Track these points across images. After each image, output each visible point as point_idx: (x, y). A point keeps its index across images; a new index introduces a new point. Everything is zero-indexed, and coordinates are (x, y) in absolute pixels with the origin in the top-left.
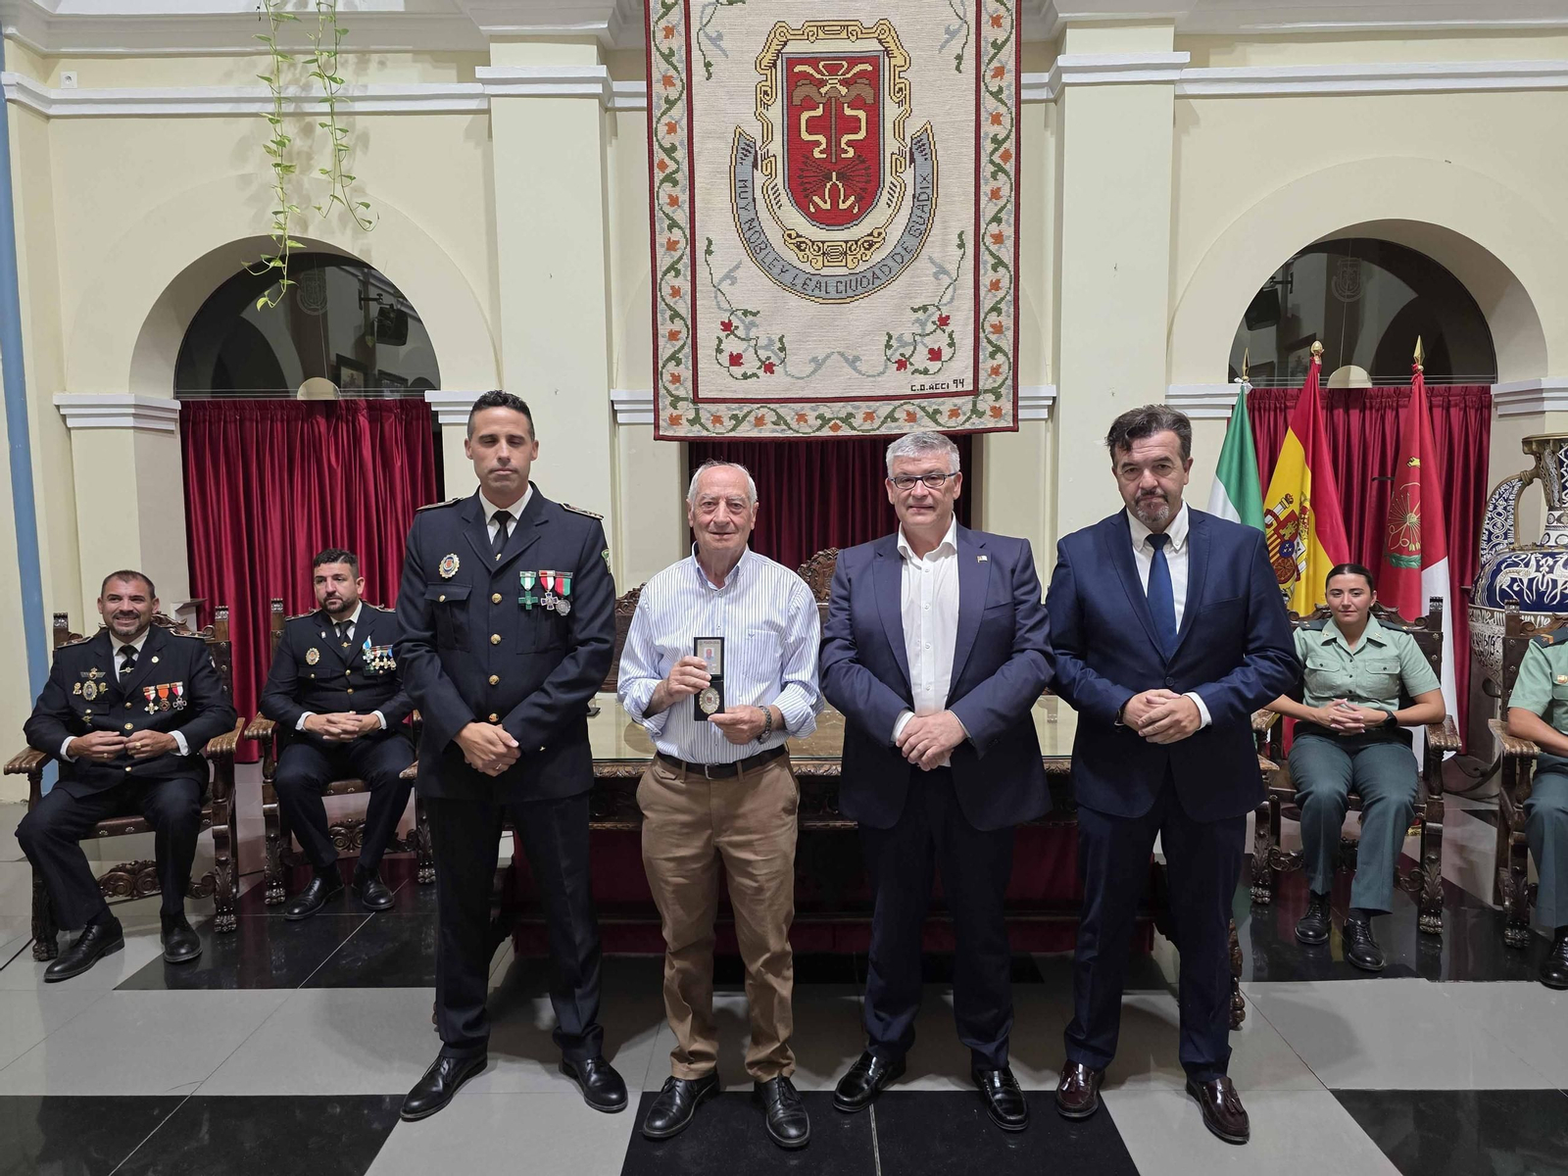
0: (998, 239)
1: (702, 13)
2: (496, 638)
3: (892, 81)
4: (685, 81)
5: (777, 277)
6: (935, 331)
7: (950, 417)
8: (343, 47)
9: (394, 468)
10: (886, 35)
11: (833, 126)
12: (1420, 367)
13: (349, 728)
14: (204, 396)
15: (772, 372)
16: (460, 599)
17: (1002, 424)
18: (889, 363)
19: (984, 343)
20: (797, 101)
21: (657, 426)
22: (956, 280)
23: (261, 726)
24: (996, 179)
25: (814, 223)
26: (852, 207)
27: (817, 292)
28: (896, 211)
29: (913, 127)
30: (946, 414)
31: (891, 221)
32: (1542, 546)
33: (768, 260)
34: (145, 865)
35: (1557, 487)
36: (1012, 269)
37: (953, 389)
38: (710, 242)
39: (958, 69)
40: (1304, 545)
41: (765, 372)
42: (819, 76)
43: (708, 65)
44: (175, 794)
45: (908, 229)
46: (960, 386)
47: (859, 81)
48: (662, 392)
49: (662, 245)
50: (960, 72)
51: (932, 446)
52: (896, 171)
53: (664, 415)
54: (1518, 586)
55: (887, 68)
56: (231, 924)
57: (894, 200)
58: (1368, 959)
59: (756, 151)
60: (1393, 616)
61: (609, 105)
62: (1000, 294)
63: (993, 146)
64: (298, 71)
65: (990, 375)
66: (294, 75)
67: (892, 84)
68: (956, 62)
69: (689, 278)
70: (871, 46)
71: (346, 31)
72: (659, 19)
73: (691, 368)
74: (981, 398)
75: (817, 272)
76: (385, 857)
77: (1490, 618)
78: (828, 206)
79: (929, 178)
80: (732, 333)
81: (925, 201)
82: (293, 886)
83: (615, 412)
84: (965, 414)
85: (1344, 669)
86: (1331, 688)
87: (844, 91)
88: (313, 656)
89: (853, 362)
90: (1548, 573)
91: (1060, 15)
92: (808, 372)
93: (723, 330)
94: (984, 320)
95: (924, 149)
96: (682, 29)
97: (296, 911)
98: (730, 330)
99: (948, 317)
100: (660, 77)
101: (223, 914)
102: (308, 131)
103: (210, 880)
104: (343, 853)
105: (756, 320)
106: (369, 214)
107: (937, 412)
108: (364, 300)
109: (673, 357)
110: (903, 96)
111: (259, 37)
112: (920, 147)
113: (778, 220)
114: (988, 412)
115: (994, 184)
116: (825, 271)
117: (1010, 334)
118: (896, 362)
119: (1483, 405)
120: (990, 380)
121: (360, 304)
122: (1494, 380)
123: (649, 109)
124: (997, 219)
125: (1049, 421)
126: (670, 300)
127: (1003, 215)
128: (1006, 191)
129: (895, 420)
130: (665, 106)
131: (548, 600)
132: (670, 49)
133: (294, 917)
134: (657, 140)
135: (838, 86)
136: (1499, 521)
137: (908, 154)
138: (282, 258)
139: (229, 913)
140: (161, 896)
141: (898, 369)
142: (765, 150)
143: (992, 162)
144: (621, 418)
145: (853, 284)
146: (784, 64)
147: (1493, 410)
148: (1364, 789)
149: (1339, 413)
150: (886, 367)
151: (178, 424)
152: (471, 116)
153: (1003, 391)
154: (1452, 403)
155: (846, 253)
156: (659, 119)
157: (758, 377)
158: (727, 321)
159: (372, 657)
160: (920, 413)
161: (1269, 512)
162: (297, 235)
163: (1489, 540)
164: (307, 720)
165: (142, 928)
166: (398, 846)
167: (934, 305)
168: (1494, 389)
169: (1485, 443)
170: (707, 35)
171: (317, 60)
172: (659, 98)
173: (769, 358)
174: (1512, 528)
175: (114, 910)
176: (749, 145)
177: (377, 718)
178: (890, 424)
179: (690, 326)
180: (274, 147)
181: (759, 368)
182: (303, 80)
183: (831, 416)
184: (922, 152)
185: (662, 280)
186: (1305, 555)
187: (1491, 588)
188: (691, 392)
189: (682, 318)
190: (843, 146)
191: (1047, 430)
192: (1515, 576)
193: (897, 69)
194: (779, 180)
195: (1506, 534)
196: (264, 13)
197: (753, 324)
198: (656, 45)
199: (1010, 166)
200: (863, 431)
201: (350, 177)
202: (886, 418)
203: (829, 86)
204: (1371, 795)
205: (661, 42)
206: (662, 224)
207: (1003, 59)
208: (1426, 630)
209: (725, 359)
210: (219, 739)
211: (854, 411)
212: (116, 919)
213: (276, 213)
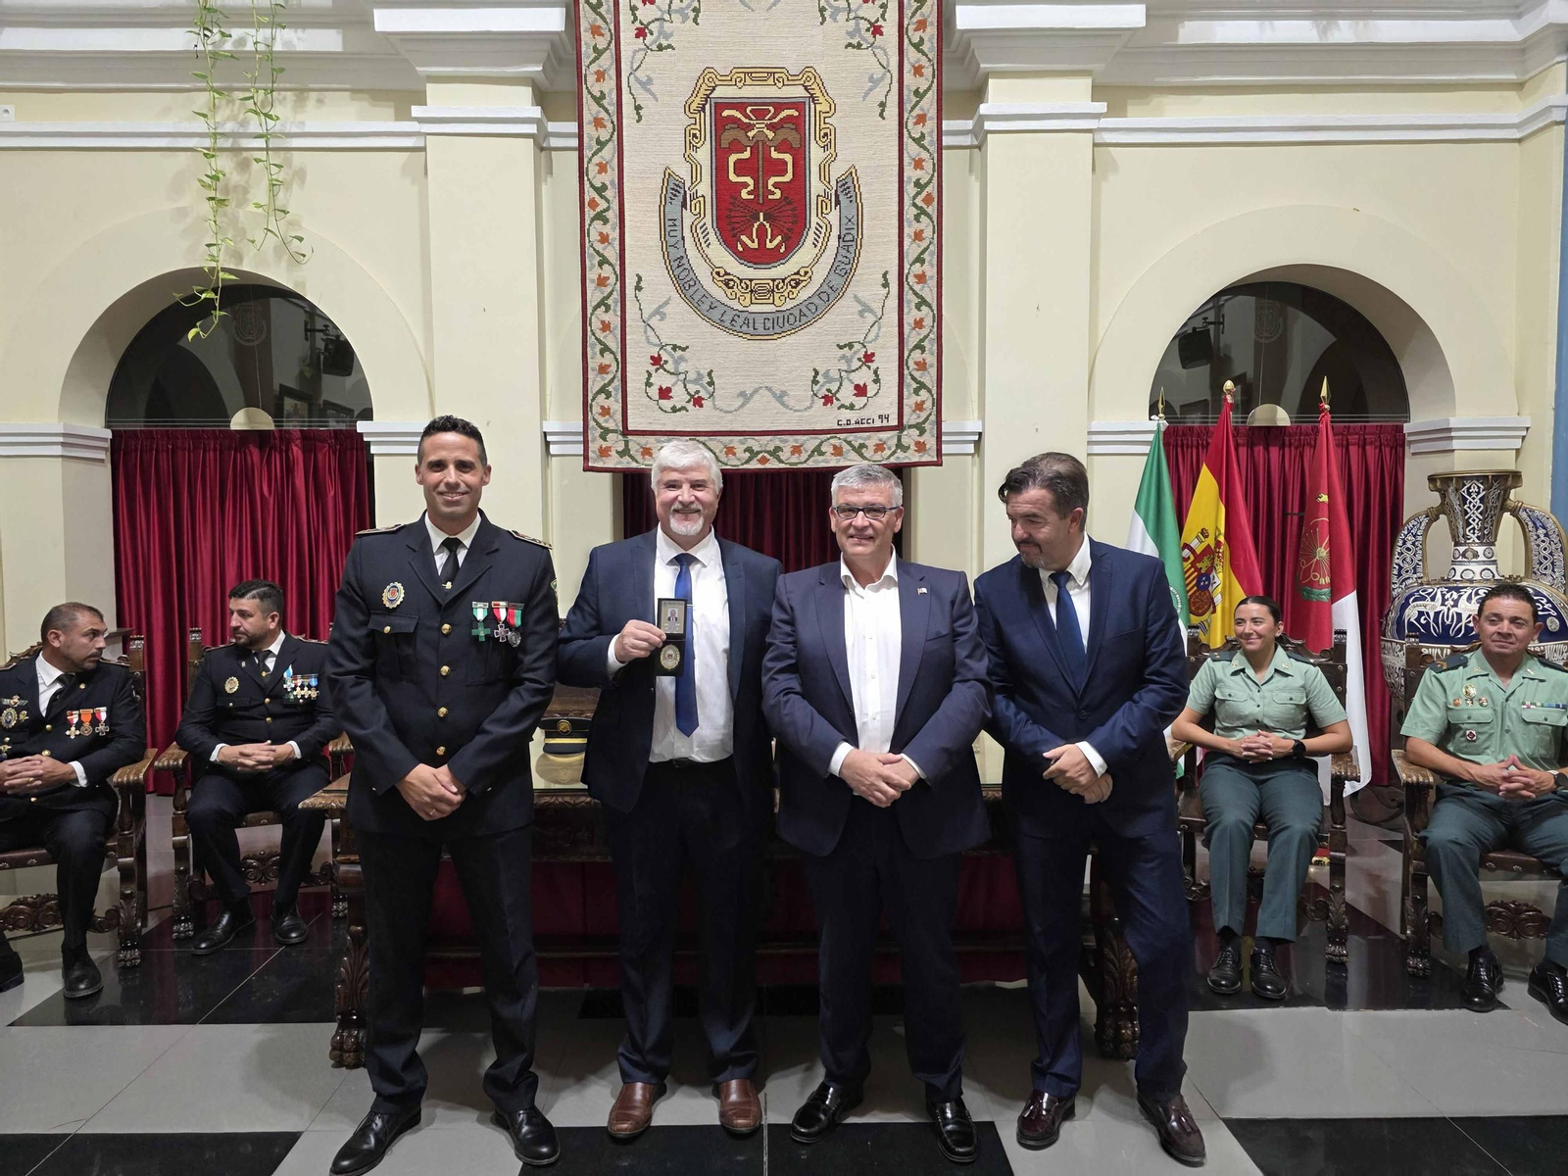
0: (921, 278)
1: (633, 58)
2: (445, 669)
3: (818, 127)
4: (615, 123)
5: (706, 313)
6: (860, 367)
7: (876, 451)
8: (282, 85)
9: (327, 496)
10: (812, 82)
11: (761, 169)
12: (1327, 406)
13: (264, 758)
14: (137, 425)
15: (701, 406)
16: (407, 631)
17: (926, 458)
18: (815, 398)
19: (908, 379)
20: (725, 144)
21: (586, 458)
22: (881, 318)
23: (173, 756)
24: (919, 222)
25: (742, 261)
26: (779, 246)
27: (745, 328)
28: (822, 251)
29: (837, 171)
30: (871, 448)
31: (817, 260)
32: (1448, 580)
33: (697, 297)
34: (48, 898)
35: (1461, 523)
36: (935, 307)
37: (878, 423)
38: (640, 279)
39: (881, 115)
40: (1219, 578)
41: (694, 405)
42: (747, 121)
43: (638, 108)
44: (78, 825)
45: (833, 269)
46: (885, 421)
47: (785, 126)
48: (592, 423)
49: (592, 281)
50: (884, 119)
51: (876, 479)
52: (822, 213)
53: (593, 447)
54: (1425, 619)
55: (812, 114)
56: (135, 959)
57: (821, 240)
58: (1269, 987)
59: (685, 192)
60: (1300, 648)
61: (545, 145)
62: (924, 332)
63: (916, 190)
64: (236, 108)
65: (914, 411)
66: (232, 111)
67: (817, 129)
68: (879, 110)
69: (619, 313)
70: (797, 92)
71: (282, 70)
72: (591, 63)
73: (620, 401)
74: (905, 433)
75: (745, 309)
76: (301, 891)
77: (1400, 651)
78: (755, 245)
79: (854, 220)
80: (662, 367)
81: (850, 242)
82: (202, 922)
83: (547, 444)
84: (890, 449)
85: (1252, 699)
86: (1240, 718)
87: (771, 135)
88: (232, 685)
89: (780, 397)
90: (1452, 606)
91: (982, 66)
92: (737, 406)
93: (653, 364)
94: (908, 357)
95: (849, 192)
96: (613, 73)
97: (203, 946)
98: (659, 364)
99: (873, 354)
100: (592, 119)
101: (126, 948)
102: (244, 166)
103: (114, 914)
104: (255, 887)
105: (686, 354)
106: (303, 247)
107: (862, 446)
108: (310, 331)
109: (603, 390)
110: (828, 140)
111: (195, 74)
112: (845, 190)
113: (706, 258)
114: (913, 447)
115: (917, 226)
116: (754, 308)
117: (933, 371)
118: (823, 397)
119: (1396, 444)
120: (915, 416)
121: (306, 335)
122: (1407, 419)
123: (580, 149)
124: (919, 260)
125: (976, 456)
126: (600, 335)
127: (926, 256)
128: (928, 233)
129: (822, 454)
130: (596, 147)
131: (500, 632)
132: (601, 92)
133: (199, 952)
134: (589, 180)
135: (765, 130)
136: (1408, 555)
137: (833, 197)
138: (215, 291)
139: (133, 947)
140: (63, 932)
141: (825, 404)
142: (694, 191)
143: (915, 205)
144: (553, 449)
145: (781, 320)
146: (713, 108)
147: (1407, 448)
148: (1270, 819)
149: (1259, 450)
150: (813, 401)
151: (109, 453)
152: (408, 153)
153: (927, 426)
154: (1368, 441)
155: (773, 291)
156: (590, 159)
157: (687, 411)
158: (656, 356)
159: (293, 686)
160: (846, 447)
161: (1186, 546)
162: (232, 267)
163: (1399, 575)
164: (221, 752)
165: (43, 963)
166: (312, 880)
167: (859, 342)
168: (1407, 428)
169: (1400, 480)
170: (637, 79)
171: (252, 98)
172: (591, 139)
173: (697, 392)
174: (1420, 563)
175: (15, 946)
176: (678, 186)
177: (292, 748)
178: (816, 457)
179: (620, 360)
180: (208, 181)
181: (689, 401)
182: (241, 117)
183: (759, 449)
184: (847, 194)
185: (592, 314)
186: (1219, 589)
187: (1400, 621)
188: (620, 425)
189: (612, 352)
190: (770, 187)
191: (973, 464)
192: (1422, 609)
193: (823, 115)
194: (708, 220)
195: (1415, 568)
196: (201, 52)
197: (682, 359)
198: (587, 88)
199: (932, 210)
200: (790, 464)
201: (284, 211)
202: (813, 452)
203: (756, 130)
204: (1276, 825)
205: (592, 85)
206: (592, 261)
207: (926, 107)
208: (1331, 662)
209: (654, 392)
210: (127, 769)
211: (781, 445)
212: (16, 954)
213: (209, 245)
